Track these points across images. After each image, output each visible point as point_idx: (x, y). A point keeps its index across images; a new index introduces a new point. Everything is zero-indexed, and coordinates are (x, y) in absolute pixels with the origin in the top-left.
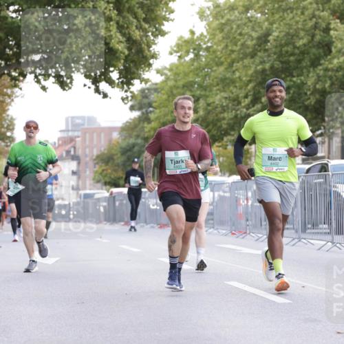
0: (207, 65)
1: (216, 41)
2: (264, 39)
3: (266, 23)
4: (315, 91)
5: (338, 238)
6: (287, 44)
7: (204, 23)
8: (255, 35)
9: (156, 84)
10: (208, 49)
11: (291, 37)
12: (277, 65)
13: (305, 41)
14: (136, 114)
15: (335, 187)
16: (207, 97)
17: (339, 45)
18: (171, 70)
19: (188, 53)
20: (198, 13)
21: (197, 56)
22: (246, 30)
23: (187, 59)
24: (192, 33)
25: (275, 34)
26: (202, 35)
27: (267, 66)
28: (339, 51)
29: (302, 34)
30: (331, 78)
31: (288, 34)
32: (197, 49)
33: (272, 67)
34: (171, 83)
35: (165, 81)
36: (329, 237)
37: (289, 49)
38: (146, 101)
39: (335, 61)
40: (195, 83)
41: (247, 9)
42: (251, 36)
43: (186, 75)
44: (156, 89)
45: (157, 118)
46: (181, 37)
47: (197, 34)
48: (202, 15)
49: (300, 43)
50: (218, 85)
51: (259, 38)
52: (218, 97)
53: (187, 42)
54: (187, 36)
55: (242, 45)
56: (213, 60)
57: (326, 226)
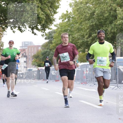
0: (72, 23)
1: (75, 14)
2: (93, 14)
3: (94, 8)
4: (111, 32)
5: (119, 85)
6: (101, 16)
7: (71, 8)
9: (54, 30)
10: (73, 17)
11: (102, 13)
12: (97, 23)
13: (107, 14)
14: (47, 41)
15: (118, 67)
16: (73, 34)
17: (120, 16)
18: (59, 25)
19: (65, 19)
20: (69, 5)
21: (69, 20)
22: (87, 10)
23: (65, 21)
24: (67, 12)
25: (97, 12)
26: (71, 12)
27: (94, 23)
28: (120, 18)
29: (106, 12)
30: (117, 28)
31: (101, 12)
32: (69, 17)
33: (96, 24)
34: (59, 30)
35: (57, 29)
36: (116, 85)
37: (102, 17)
38: (51, 36)
39: (118, 22)
40: (68, 29)
41: (87, 3)
42: (88, 13)
43: (65, 27)
44: (54, 32)
45: (55, 42)
46: (63, 13)
47: (69, 12)
48: (70, 5)
49: (106, 15)
50: (76, 30)
51: (91, 14)
52: (77, 35)
53: (65, 15)
54: (65, 13)
55: (85, 16)
56: (75, 21)
57: (115, 81)
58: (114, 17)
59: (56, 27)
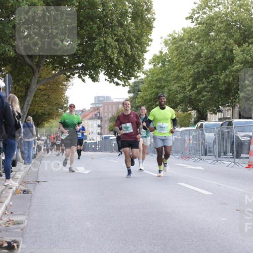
0: (169, 70)
2: (199, 56)
3: (200, 47)
5: (237, 160)
6: (211, 57)
7: (167, 47)
8: (194, 53)
9: (143, 79)
10: (169, 61)
11: (213, 54)
12: (206, 69)
13: (221, 56)
14: (132, 95)
15: (236, 133)
17: (237, 58)
18: (150, 72)
19: (159, 63)
20: (164, 42)
21: (164, 65)
22: (190, 50)
23: (158, 66)
24: (161, 52)
25: (205, 51)
26: (166, 53)
27: (200, 69)
28: (238, 62)
29: (219, 52)
30: (233, 76)
31: (211, 52)
32: (163, 62)
33: (203, 70)
34: (150, 78)
35: (147, 77)
36: (233, 160)
37: (212, 60)
38: (136, 88)
39: (236, 67)
40: (162, 79)
41: (190, 40)
42: (192, 54)
43: (158, 74)
44: (142, 82)
45: (142, 97)
46: (155, 55)
47: (164, 53)
48: (166, 43)
49: (218, 57)
50: (174, 80)
51: (196, 55)
52: (175, 86)
53: (158, 57)
54: (158, 54)
55: (187, 58)
56: (172, 67)
57: (231, 154)
58: (230, 60)
59: (145, 74)
